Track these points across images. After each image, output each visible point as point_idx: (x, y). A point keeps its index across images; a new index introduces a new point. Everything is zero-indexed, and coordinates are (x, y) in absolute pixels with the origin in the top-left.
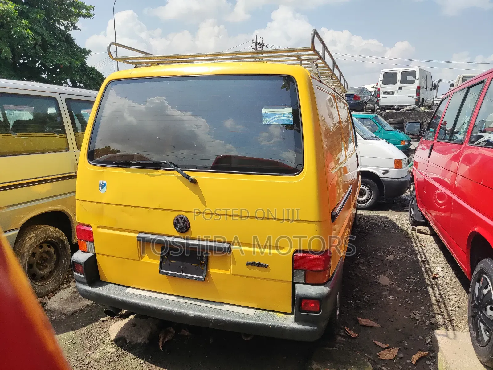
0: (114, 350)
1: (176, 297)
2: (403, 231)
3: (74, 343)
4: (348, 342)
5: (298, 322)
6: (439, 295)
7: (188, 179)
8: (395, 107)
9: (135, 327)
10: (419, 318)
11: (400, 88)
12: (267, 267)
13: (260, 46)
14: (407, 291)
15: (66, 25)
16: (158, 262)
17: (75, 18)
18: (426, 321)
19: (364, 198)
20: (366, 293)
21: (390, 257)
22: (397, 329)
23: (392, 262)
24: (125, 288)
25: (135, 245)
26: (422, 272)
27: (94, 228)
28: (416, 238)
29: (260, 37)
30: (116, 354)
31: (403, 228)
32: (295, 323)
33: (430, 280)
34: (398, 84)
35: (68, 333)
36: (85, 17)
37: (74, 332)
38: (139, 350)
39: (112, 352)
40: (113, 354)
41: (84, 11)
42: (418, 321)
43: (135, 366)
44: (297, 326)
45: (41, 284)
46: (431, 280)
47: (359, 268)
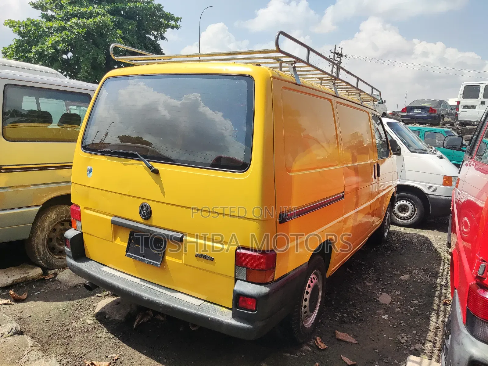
0: (92, 322)
1: (140, 280)
2: (436, 252)
3: (65, 311)
4: (313, 352)
5: (235, 318)
6: (442, 322)
7: (151, 169)
8: (476, 123)
9: (118, 305)
10: (405, 341)
11: (483, 103)
12: (213, 261)
13: (338, 56)
14: (406, 313)
15: (156, 35)
16: (126, 245)
17: (164, 29)
18: (411, 346)
19: (407, 214)
20: (358, 309)
21: (406, 277)
22: (374, 349)
23: (406, 282)
24: (103, 266)
25: (110, 227)
26: (433, 297)
27: (82, 209)
28: (447, 261)
29: (340, 47)
30: (92, 326)
31: (438, 249)
32: (233, 319)
33: (439, 306)
34: (481, 98)
35: (65, 302)
36: (173, 27)
37: (70, 302)
38: (113, 326)
39: (89, 323)
40: (89, 326)
41: (173, 23)
42: (402, 345)
43: (104, 339)
44: (234, 322)
45: (59, 257)
46: (441, 306)
47: (364, 283)
